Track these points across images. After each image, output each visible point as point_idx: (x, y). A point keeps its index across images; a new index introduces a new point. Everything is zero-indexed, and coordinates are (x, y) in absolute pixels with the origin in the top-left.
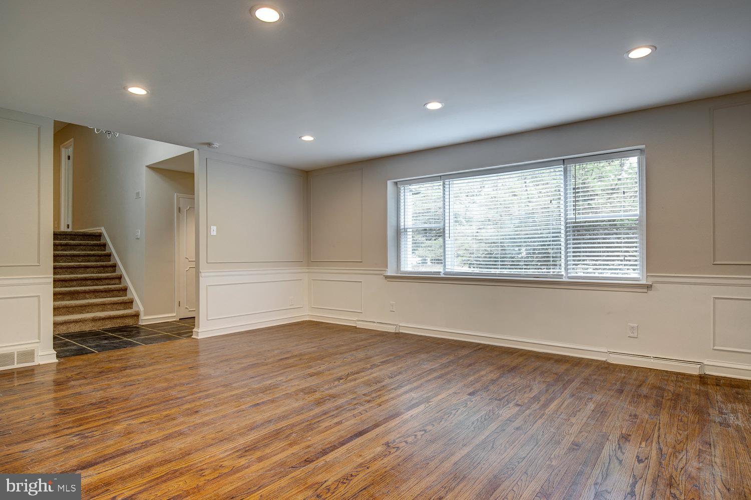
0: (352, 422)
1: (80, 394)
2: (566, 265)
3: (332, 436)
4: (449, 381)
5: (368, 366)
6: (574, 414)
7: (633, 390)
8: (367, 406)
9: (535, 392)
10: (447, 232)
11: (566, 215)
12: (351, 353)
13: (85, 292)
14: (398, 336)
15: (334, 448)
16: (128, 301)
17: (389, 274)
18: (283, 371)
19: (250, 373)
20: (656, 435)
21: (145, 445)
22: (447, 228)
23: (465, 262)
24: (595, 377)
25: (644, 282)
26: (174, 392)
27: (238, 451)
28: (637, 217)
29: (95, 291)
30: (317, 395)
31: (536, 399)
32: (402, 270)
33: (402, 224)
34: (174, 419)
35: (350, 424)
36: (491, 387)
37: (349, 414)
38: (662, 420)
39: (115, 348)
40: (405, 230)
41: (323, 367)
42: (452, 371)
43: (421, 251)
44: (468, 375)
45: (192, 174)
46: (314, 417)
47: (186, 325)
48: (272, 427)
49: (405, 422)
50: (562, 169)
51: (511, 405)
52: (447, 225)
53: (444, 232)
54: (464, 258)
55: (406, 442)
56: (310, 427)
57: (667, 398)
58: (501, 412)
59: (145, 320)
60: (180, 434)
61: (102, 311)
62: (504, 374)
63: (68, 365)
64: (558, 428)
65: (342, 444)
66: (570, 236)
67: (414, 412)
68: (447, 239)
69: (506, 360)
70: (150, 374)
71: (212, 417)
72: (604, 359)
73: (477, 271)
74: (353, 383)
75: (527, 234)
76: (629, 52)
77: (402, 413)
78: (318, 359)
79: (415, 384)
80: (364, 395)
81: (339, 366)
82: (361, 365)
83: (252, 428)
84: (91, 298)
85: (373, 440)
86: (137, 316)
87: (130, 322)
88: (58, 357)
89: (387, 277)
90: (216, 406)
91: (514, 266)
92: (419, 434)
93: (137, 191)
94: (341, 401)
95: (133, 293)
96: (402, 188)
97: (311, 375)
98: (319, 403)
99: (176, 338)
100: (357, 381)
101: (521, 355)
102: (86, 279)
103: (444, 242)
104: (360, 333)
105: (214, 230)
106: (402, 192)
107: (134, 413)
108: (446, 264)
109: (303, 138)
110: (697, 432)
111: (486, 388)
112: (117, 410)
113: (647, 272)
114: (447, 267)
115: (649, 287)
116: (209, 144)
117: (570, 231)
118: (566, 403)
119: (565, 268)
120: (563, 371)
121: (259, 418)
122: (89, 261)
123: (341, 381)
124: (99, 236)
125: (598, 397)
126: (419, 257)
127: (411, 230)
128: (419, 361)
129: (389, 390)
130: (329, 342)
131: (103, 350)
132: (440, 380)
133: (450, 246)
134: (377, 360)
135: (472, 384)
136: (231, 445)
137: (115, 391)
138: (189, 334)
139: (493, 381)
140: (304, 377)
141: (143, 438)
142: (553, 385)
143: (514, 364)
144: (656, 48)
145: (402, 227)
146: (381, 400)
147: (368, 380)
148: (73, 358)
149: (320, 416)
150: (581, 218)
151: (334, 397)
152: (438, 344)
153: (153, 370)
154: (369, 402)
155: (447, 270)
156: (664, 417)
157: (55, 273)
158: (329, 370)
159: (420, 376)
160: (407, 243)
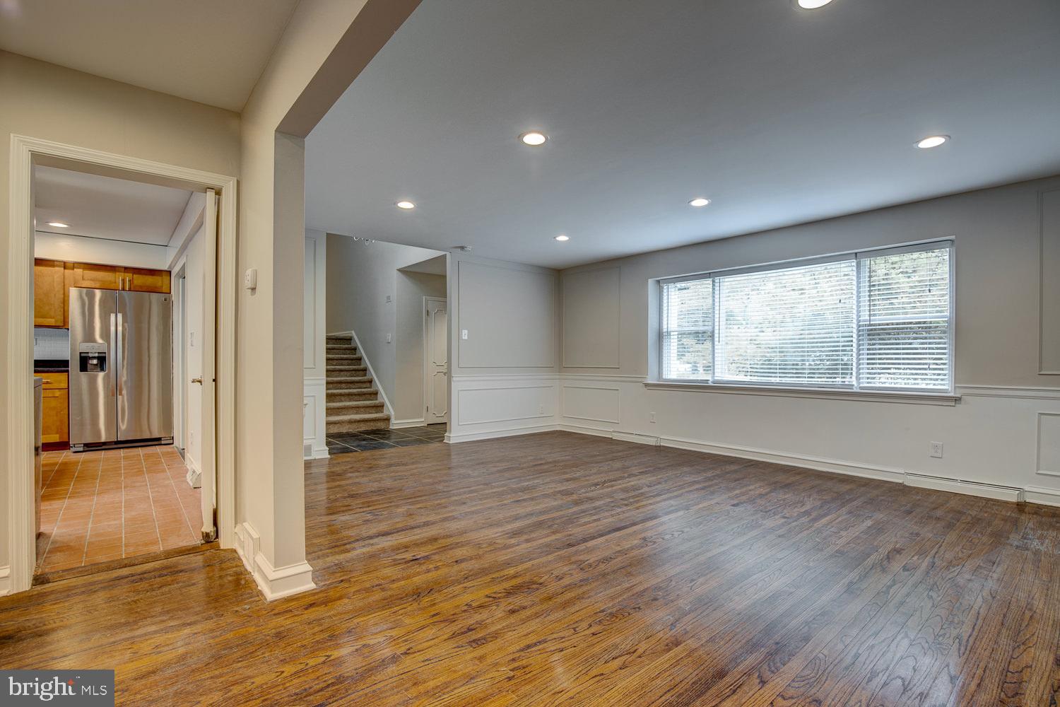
0: (611, 520)
1: (359, 483)
2: (858, 373)
3: (591, 529)
4: (713, 493)
5: (626, 475)
6: (846, 529)
7: (925, 512)
8: (625, 508)
9: (807, 507)
10: (716, 335)
11: (859, 316)
12: (607, 463)
13: (341, 395)
14: (659, 450)
15: (593, 538)
16: (379, 405)
17: (650, 382)
18: (538, 475)
19: (507, 475)
20: (934, 552)
21: (426, 524)
22: (716, 332)
23: (741, 369)
24: (883, 498)
25: (952, 394)
26: (440, 487)
27: (507, 534)
28: (946, 319)
29: (349, 395)
30: (575, 497)
31: (807, 513)
32: (664, 377)
33: (665, 327)
34: (445, 507)
35: (607, 520)
36: (759, 501)
37: (606, 514)
38: (947, 539)
39: (375, 448)
40: (669, 333)
41: (578, 474)
42: (716, 484)
43: (688, 357)
44: (734, 489)
45: (443, 276)
46: (574, 513)
47: (437, 431)
48: (534, 519)
49: (661, 524)
50: (854, 264)
51: (776, 517)
52: (717, 328)
53: (713, 335)
54: (738, 365)
55: (663, 539)
56: (571, 521)
57: (964, 521)
58: (765, 522)
59: (395, 424)
60: (454, 518)
61: (357, 413)
62: (775, 489)
63: (340, 461)
64: (825, 539)
65: (602, 535)
66: (863, 345)
67: (672, 516)
68: (716, 343)
69: (781, 477)
70: (415, 471)
71: (479, 508)
72: (901, 481)
73: (755, 379)
74: (610, 489)
75: (814, 338)
76: (918, 142)
77: (660, 517)
78: (573, 467)
79: (675, 494)
80: (621, 499)
81: (595, 474)
82: (618, 474)
83: (516, 518)
84: (345, 401)
85: (630, 535)
86: (388, 419)
87: (381, 425)
88: (330, 454)
89: (647, 385)
90: (481, 499)
91: (798, 374)
92: (676, 534)
93: (387, 295)
94: (598, 503)
95: (383, 397)
96: (665, 287)
97: (568, 480)
98: (576, 503)
99: (428, 442)
100: (614, 488)
101: (799, 474)
102: (340, 382)
103: (713, 347)
104: (617, 444)
105: (465, 334)
106: (665, 291)
107: (410, 500)
108: (715, 371)
109: (558, 239)
110: (984, 552)
111: (752, 501)
112: (395, 497)
113: (955, 383)
114: (716, 374)
115: (957, 400)
116: (462, 248)
117: (863, 335)
118: (840, 519)
119: (857, 377)
120: (845, 490)
121: (521, 511)
122: (342, 365)
123: (598, 487)
124: (349, 340)
125: (880, 516)
126: (688, 363)
127: (676, 333)
128: (681, 474)
129: (647, 497)
130: (583, 451)
131: (365, 450)
132: (703, 491)
133: (720, 351)
134: (635, 470)
135: (737, 496)
136: (500, 529)
137: (388, 483)
138: (441, 439)
139: (761, 496)
140: (561, 482)
141: (424, 519)
142: (828, 503)
143: (788, 482)
144: (949, 137)
145: (665, 330)
146: (638, 505)
147: (625, 488)
148: (341, 455)
149: (579, 514)
150: (877, 320)
151: (591, 499)
152: (704, 458)
153: (416, 468)
154: (626, 505)
155: (716, 378)
156: (952, 537)
157: (327, 376)
158: (585, 477)
159: (681, 487)
160: (672, 348)
